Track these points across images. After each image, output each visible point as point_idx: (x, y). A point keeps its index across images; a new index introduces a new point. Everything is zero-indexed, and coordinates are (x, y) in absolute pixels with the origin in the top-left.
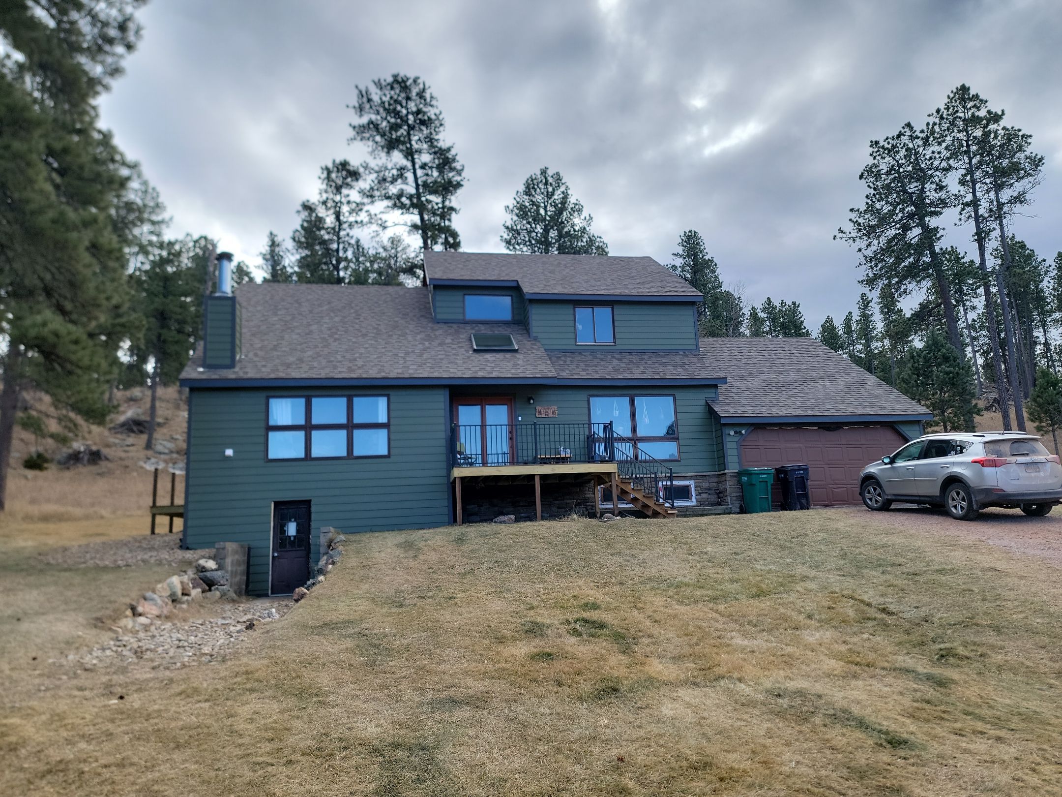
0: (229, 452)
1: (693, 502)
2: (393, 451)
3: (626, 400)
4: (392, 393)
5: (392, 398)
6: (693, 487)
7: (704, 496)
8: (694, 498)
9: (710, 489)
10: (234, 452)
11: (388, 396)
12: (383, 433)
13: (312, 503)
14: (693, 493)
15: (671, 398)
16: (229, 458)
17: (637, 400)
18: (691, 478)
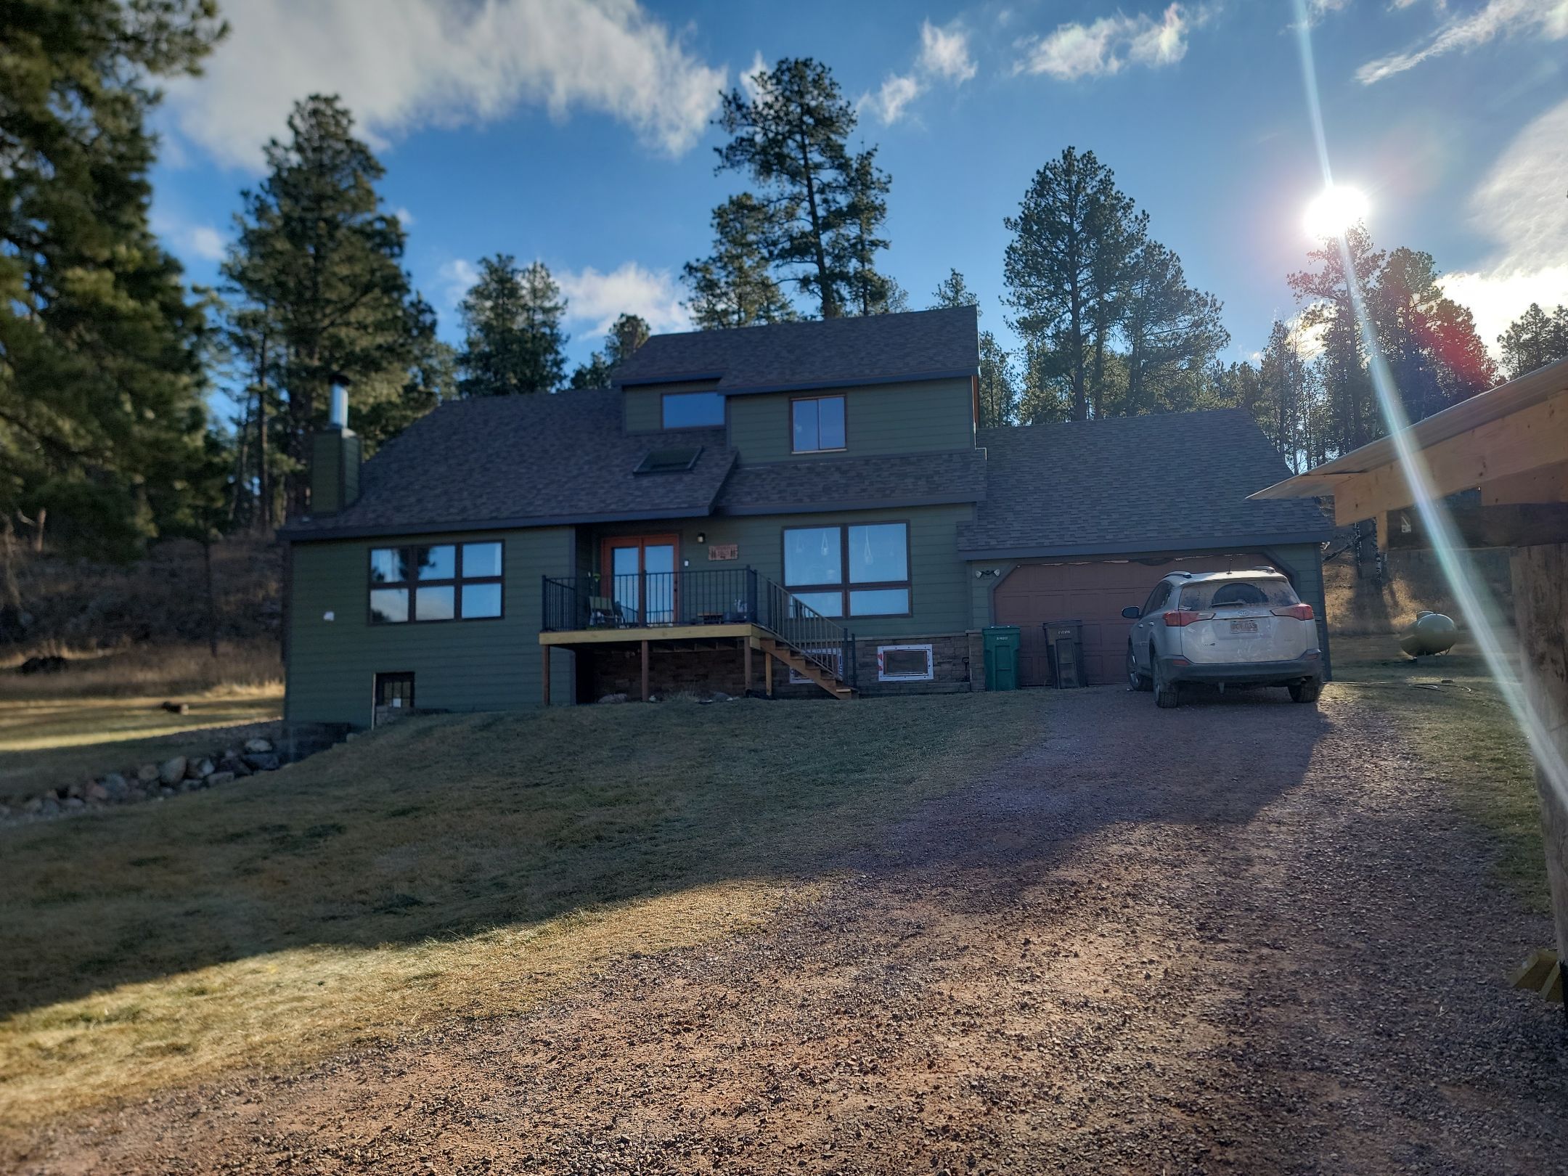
0: (329, 616)
1: (930, 675)
2: (507, 613)
3: (836, 532)
4: (507, 536)
5: (507, 543)
6: (930, 654)
7: (946, 667)
8: (930, 670)
9: (955, 657)
10: (336, 616)
11: (503, 542)
12: (497, 588)
13: (416, 675)
14: (930, 663)
15: (902, 528)
16: (329, 622)
17: (853, 532)
18: (927, 641)
